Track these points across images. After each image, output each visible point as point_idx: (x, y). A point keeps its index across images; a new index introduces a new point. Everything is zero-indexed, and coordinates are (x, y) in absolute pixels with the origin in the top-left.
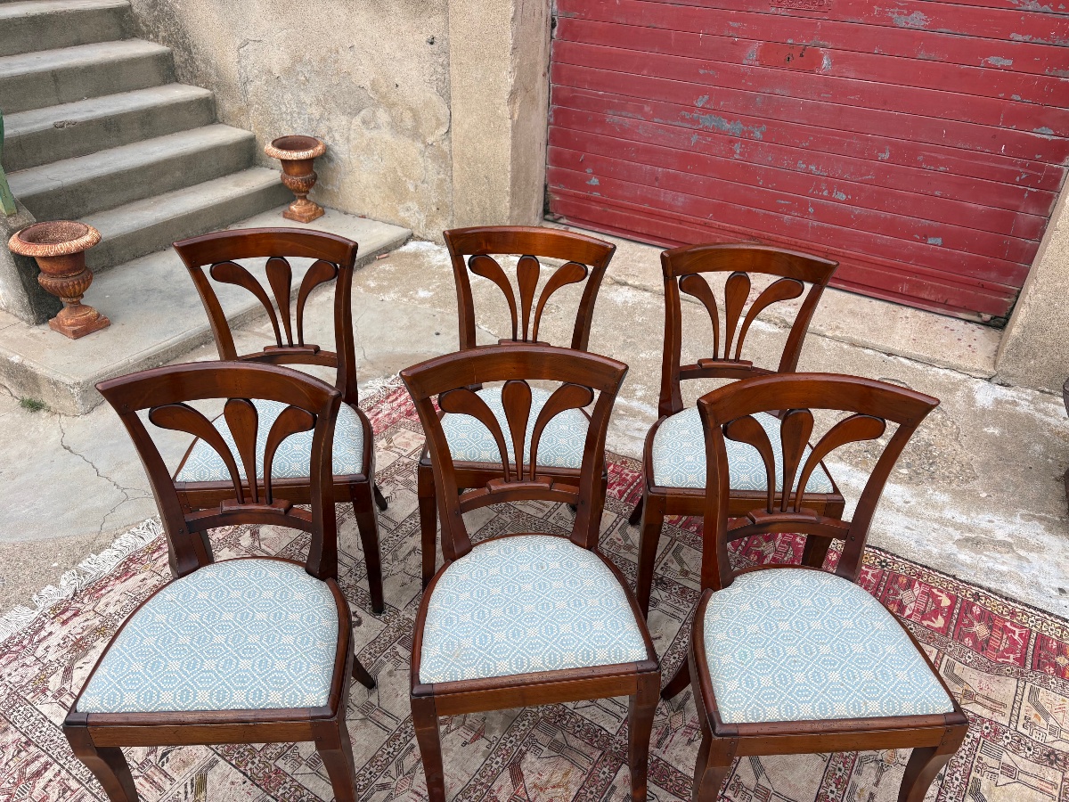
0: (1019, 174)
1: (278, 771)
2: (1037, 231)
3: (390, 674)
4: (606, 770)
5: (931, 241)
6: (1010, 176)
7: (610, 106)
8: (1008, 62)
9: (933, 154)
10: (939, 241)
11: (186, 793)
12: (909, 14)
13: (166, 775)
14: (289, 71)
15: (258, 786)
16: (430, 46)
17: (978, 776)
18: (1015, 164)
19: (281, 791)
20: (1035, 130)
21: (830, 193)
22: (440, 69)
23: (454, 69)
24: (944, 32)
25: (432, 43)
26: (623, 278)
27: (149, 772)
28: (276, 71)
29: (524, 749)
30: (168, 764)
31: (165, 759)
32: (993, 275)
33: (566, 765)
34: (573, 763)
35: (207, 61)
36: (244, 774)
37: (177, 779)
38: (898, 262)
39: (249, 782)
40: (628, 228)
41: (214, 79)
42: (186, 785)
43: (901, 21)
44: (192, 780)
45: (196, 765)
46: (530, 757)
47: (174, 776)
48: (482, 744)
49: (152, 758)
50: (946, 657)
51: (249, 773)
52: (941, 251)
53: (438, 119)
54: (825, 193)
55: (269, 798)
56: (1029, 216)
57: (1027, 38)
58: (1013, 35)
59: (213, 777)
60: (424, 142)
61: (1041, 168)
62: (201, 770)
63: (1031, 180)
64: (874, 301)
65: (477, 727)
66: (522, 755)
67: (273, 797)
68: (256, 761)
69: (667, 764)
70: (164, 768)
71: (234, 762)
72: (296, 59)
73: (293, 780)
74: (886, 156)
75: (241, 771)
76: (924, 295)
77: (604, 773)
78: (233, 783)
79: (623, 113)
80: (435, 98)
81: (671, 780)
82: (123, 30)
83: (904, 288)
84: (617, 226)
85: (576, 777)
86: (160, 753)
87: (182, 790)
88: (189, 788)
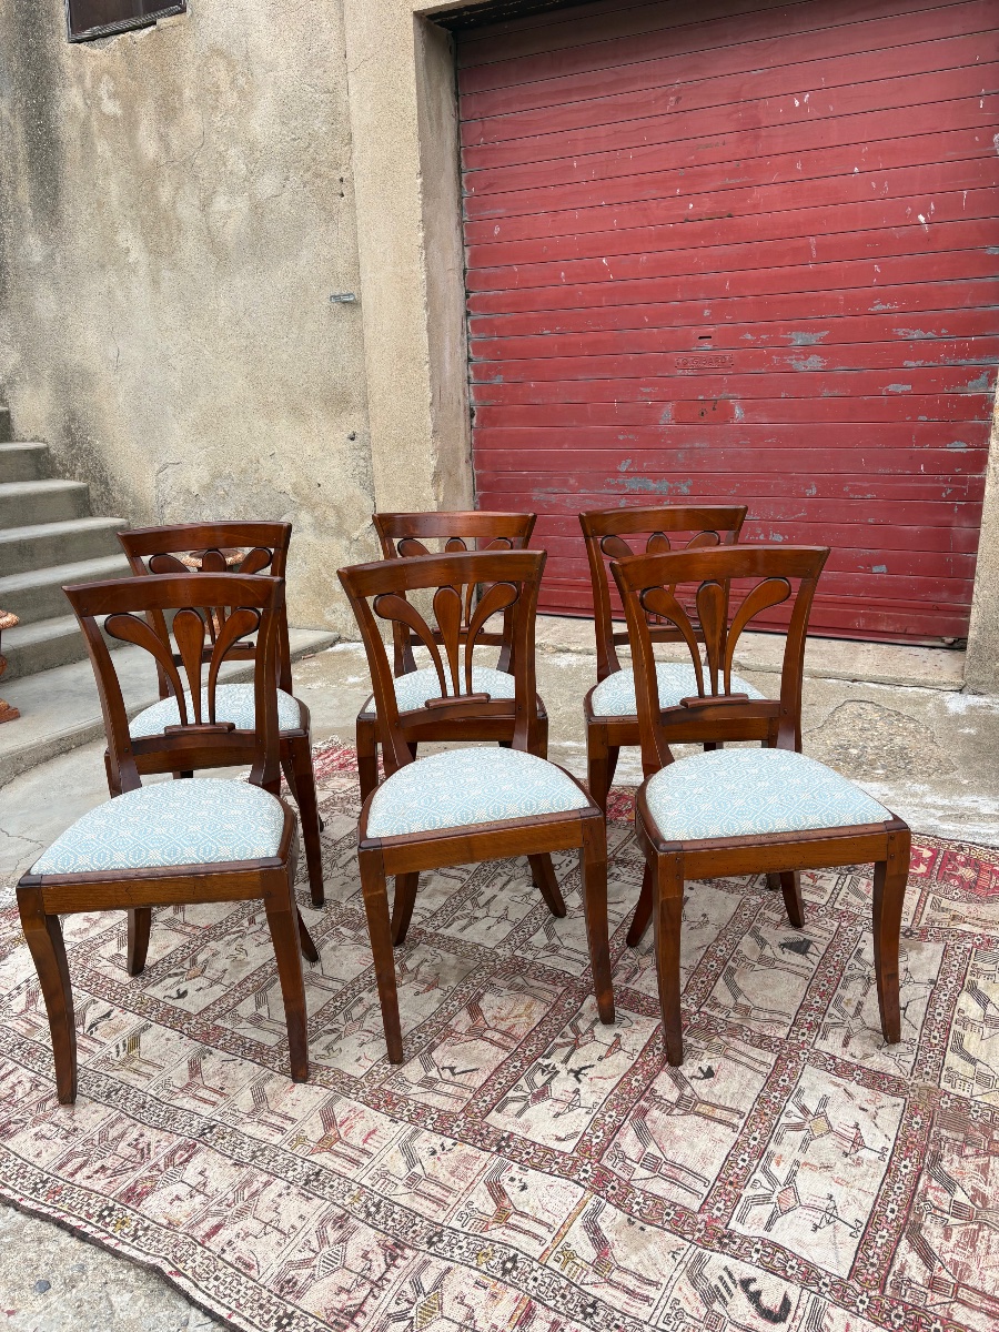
0: (944, 490)
1: (217, 1028)
2: (973, 544)
3: (334, 949)
4: (572, 1001)
5: (875, 569)
6: (935, 493)
7: (535, 484)
8: (908, 387)
9: (857, 483)
10: (883, 568)
11: (118, 1051)
12: (806, 359)
13: (95, 1041)
14: (207, 488)
15: (196, 1040)
16: (351, 442)
17: (974, 979)
18: (938, 481)
19: (222, 1041)
20: (948, 446)
21: (767, 536)
22: (362, 463)
23: (376, 460)
24: (840, 370)
25: (352, 439)
26: (565, 645)
28: (195, 489)
29: (482, 991)
30: (98, 1032)
31: (93, 1029)
32: (945, 595)
33: (528, 999)
34: (535, 997)
35: (123, 491)
36: (181, 1032)
37: (108, 1042)
38: (850, 597)
39: (185, 1038)
40: (567, 605)
41: (130, 507)
42: (117, 1047)
43: (800, 366)
44: (124, 1042)
45: (127, 1031)
46: (488, 997)
47: (103, 1040)
48: (437, 993)
50: (931, 895)
51: (186, 1032)
52: (888, 579)
53: (362, 512)
54: (762, 537)
56: (961, 530)
57: (919, 363)
58: (905, 363)
59: (146, 1039)
60: (349, 538)
61: (964, 481)
62: (133, 1034)
63: (957, 494)
64: (833, 642)
65: (430, 981)
66: (480, 997)
67: (212, 1047)
68: (193, 1022)
69: (638, 993)
70: (92, 1035)
71: (168, 1025)
72: (217, 475)
73: (234, 1033)
74: (814, 491)
75: (177, 1031)
76: (883, 628)
77: (569, 1003)
78: (168, 1040)
79: (549, 490)
80: (358, 492)
81: (642, 1005)
82: (38, 471)
83: (860, 623)
84: (555, 604)
85: (538, 1011)
86: (87, 1025)
87: (113, 1050)
88: (121, 1048)
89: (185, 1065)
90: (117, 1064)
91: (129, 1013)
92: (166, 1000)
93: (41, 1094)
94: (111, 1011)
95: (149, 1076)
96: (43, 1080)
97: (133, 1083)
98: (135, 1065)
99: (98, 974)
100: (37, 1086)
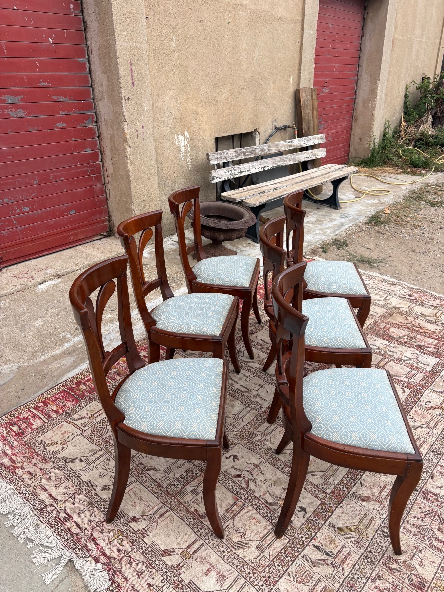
0: (87, 170)
1: (333, 492)
2: (103, 191)
5: (71, 212)
6: (85, 172)
8: (64, 125)
9: (55, 174)
10: (74, 211)
11: (350, 537)
12: (16, 111)
13: (340, 551)
15: (343, 501)
18: (85, 167)
19: (345, 489)
20: (85, 151)
21: (21, 210)
24: (33, 116)
27: (339, 562)
30: (333, 551)
31: (330, 553)
32: (98, 216)
36: (337, 507)
37: (342, 544)
38: (64, 228)
39: (341, 505)
43: (13, 115)
44: (342, 535)
45: (333, 535)
47: (340, 546)
49: (329, 562)
52: (76, 215)
54: (18, 211)
55: (349, 495)
56: (98, 187)
57: (66, 113)
58: (61, 113)
59: (340, 524)
61: (93, 166)
62: (336, 531)
63: (92, 172)
64: (65, 251)
67: (349, 493)
68: (328, 503)
70: (335, 553)
71: (330, 514)
73: (338, 484)
74: (37, 181)
75: (335, 509)
76: (80, 238)
78: (343, 513)
83: (71, 239)
86: (326, 558)
87: (349, 540)
88: (349, 536)
89: (363, 504)
90: (361, 536)
91: (317, 535)
92: (306, 517)
93: (386, 573)
94: (314, 545)
95: (372, 519)
96: (374, 575)
97: (377, 526)
98: (362, 527)
99: (276, 557)
100: (379, 577)
